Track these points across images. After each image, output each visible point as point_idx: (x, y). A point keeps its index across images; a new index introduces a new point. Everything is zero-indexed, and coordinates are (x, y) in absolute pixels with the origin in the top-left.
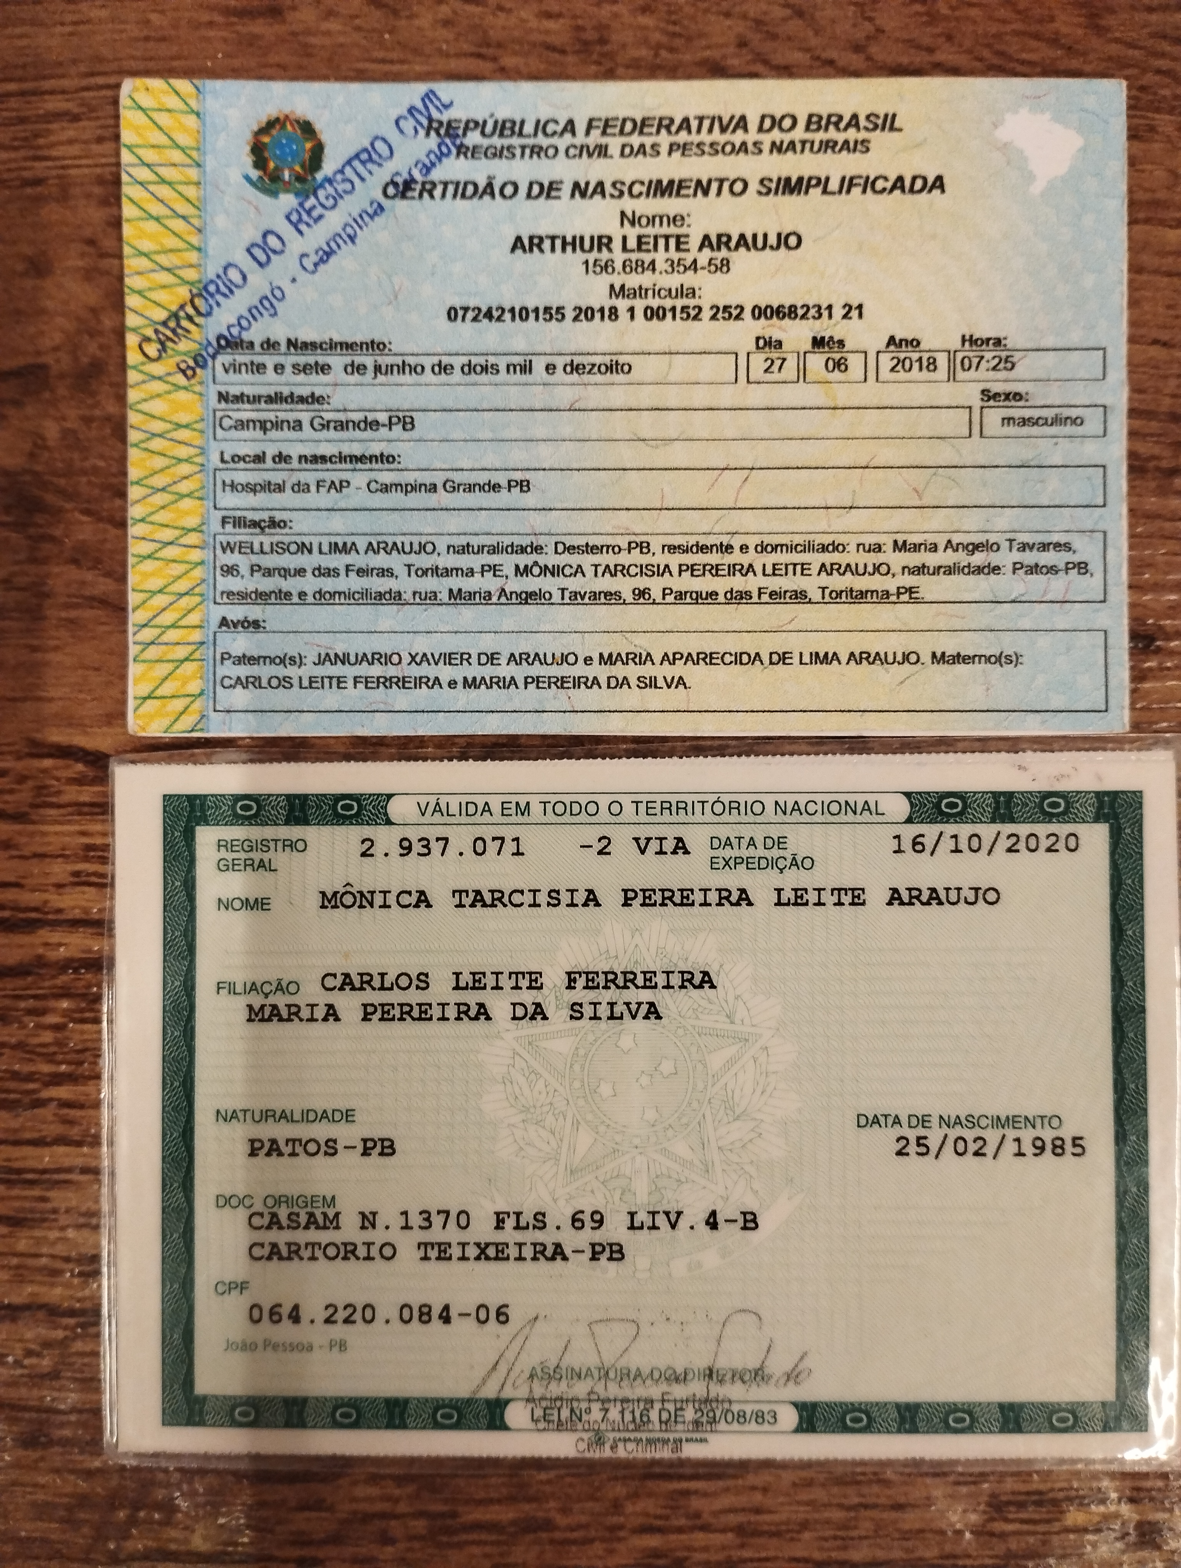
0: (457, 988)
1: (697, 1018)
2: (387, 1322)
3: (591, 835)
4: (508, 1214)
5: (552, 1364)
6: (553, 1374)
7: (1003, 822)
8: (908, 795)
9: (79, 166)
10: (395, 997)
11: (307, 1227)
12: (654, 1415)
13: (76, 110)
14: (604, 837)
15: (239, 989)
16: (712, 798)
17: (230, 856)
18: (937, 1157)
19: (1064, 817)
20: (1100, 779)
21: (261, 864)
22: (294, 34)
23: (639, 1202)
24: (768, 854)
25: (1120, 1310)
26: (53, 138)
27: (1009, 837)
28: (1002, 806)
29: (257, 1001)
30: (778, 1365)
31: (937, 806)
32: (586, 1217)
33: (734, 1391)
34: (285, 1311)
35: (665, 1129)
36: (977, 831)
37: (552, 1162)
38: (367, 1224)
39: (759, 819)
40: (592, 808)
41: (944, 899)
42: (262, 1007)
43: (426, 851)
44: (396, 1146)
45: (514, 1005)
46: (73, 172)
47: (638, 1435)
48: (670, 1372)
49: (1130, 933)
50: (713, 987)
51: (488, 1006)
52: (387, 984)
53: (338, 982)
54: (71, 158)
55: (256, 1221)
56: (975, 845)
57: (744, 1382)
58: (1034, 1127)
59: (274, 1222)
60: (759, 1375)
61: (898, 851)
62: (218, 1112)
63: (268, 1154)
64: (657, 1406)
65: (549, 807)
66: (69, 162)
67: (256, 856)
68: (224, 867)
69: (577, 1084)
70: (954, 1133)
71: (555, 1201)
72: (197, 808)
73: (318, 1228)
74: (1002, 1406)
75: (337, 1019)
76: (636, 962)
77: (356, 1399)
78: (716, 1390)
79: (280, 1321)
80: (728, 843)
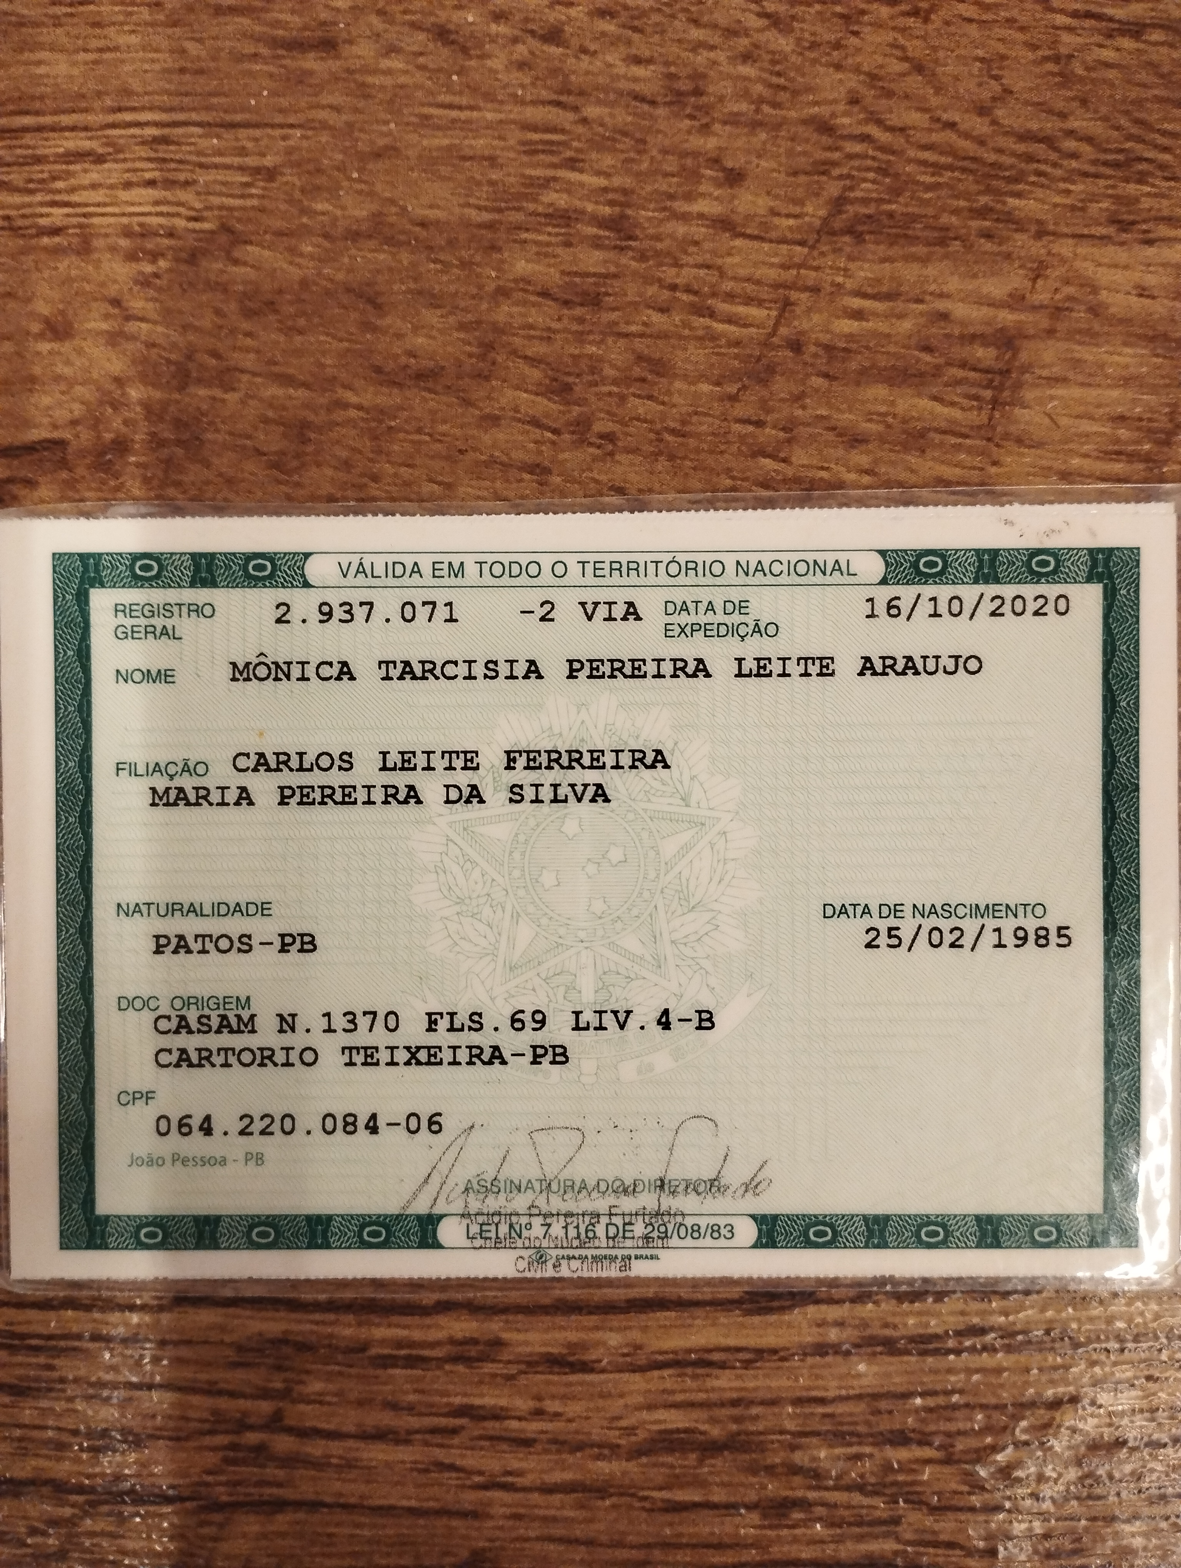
0: (384, 768)
1: (649, 801)
2: (309, 1133)
3: (533, 599)
4: (441, 1014)
5: (489, 1177)
6: (491, 1187)
7: (986, 582)
8: (883, 553)
9: (103, 215)
10: (316, 778)
11: (219, 1031)
12: (600, 1230)
13: (100, 151)
14: (547, 602)
15: (141, 770)
16: (667, 558)
17: (129, 622)
18: (910, 949)
19: (1053, 576)
20: (1093, 534)
21: (165, 632)
22: (348, 71)
23: (584, 1000)
24: (728, 620)
25: (1108, 1113)
26: (73, 181)
27: (993, 600)
28: (986, 564)
29: (161, 783)
30: (735, 1176)
31: (915, 565)
32: (527, 1017)
33: (687, 1203)
34: (195, 1122)
35: (614, 921)
36: (960, 594)
37: (490, 958)
38: (285, 1027)
39: (718, 582)
40: (533, 569)
41: (921, 669)
42: (167, 789)
43: (348, 617)
44: (318, 942)
45: (447, 787)
46: (95, 220)
47: (583, 1252)
48: (618, 1183)
49: (1124, 704)
50: (666, 766)
51: (418, 788)
52: (306, 765)
53: (252, 762)
54: (94, 205)
55: (163, 1025)
56: (956, 608)
57: (699, 1194)
58: (1016, 916)
59: (183, 1025)
60: (714, 1185)
61: (871, 616)
62: (119, 905)
63: (175, 952)
64: (604, 1220)
65: (486, 568)
66: (91, 209)
67: (158, 622)
68: (124, 634)
69: (516, 873)
70: (928, 923)
71: (492, 999)
72: (91, 568)
73: (232, 1031)
74: (978, 1218)
75: (251, 803)
76: (582, 740)
77: (274, 1217)
78: (668, 1202)
79: (190, 1133)
80: (685, 608)
